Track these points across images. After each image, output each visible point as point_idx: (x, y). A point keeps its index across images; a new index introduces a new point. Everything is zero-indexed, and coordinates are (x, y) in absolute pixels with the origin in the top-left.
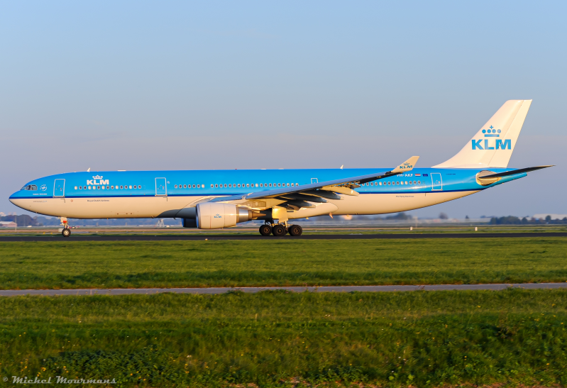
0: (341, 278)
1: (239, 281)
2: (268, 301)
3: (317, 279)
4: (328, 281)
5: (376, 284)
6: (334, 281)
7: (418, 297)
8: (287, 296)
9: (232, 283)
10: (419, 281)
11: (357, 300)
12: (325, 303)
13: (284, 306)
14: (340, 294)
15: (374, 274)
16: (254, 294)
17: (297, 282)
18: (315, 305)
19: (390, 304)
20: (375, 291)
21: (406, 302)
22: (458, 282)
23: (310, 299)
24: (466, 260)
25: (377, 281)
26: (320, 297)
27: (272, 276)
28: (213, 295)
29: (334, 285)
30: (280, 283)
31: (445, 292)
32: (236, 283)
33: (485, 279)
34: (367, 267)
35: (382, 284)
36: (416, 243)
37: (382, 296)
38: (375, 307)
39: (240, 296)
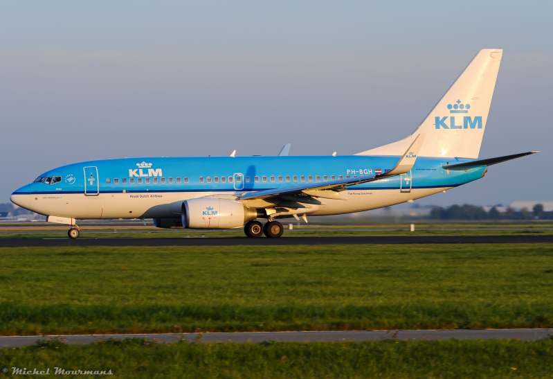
0: (233, 318)
1: (44, 323)
2: (114, 359)
3: (188, 319)
4: (209, 322)
5: (297, 328)
6: (219, 323)
7: (389, 353)
8: (147, 350)
9: (32, 327)
10: (377, 323)
11: (278, 357)
12: (219, 362)
13: (145, 369)
14: (243, 347)
15: (292, 309)
16: (84, 348)
17: (153, 325)
18: (201, 367)
19: (339, 364)
20: (307, 341)
21: (368, 362)
22: (449, 325)
23: (191, 355)
24: (436, 285)
25: (299, 322)
26: (210, 352)
27: (103, 313)
28: (10, 349)
29: (221, 329)
30: (122, 326)
31: (437, 343)
32: (40, 328)
33: (497, 319)
34: (259, 298)
35: (309, 328)
36: (318, 252)
37: (322, 350)
38: (312, 371)
39: (61, 351)
